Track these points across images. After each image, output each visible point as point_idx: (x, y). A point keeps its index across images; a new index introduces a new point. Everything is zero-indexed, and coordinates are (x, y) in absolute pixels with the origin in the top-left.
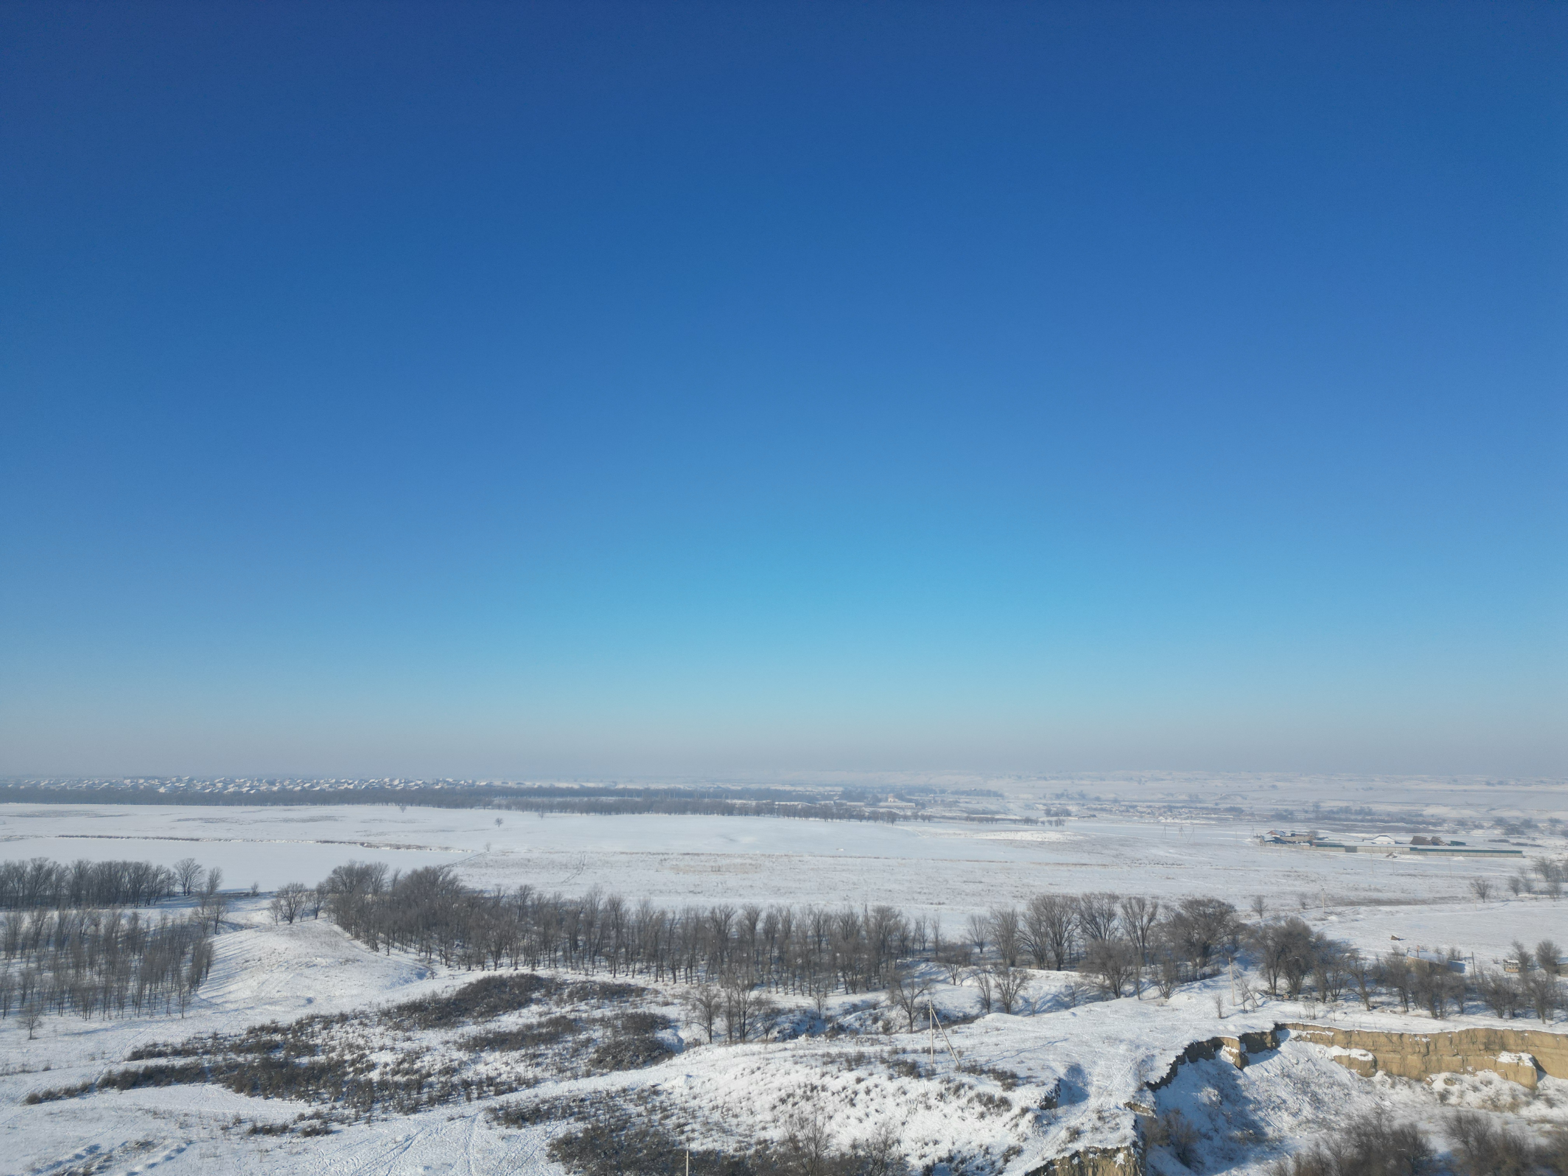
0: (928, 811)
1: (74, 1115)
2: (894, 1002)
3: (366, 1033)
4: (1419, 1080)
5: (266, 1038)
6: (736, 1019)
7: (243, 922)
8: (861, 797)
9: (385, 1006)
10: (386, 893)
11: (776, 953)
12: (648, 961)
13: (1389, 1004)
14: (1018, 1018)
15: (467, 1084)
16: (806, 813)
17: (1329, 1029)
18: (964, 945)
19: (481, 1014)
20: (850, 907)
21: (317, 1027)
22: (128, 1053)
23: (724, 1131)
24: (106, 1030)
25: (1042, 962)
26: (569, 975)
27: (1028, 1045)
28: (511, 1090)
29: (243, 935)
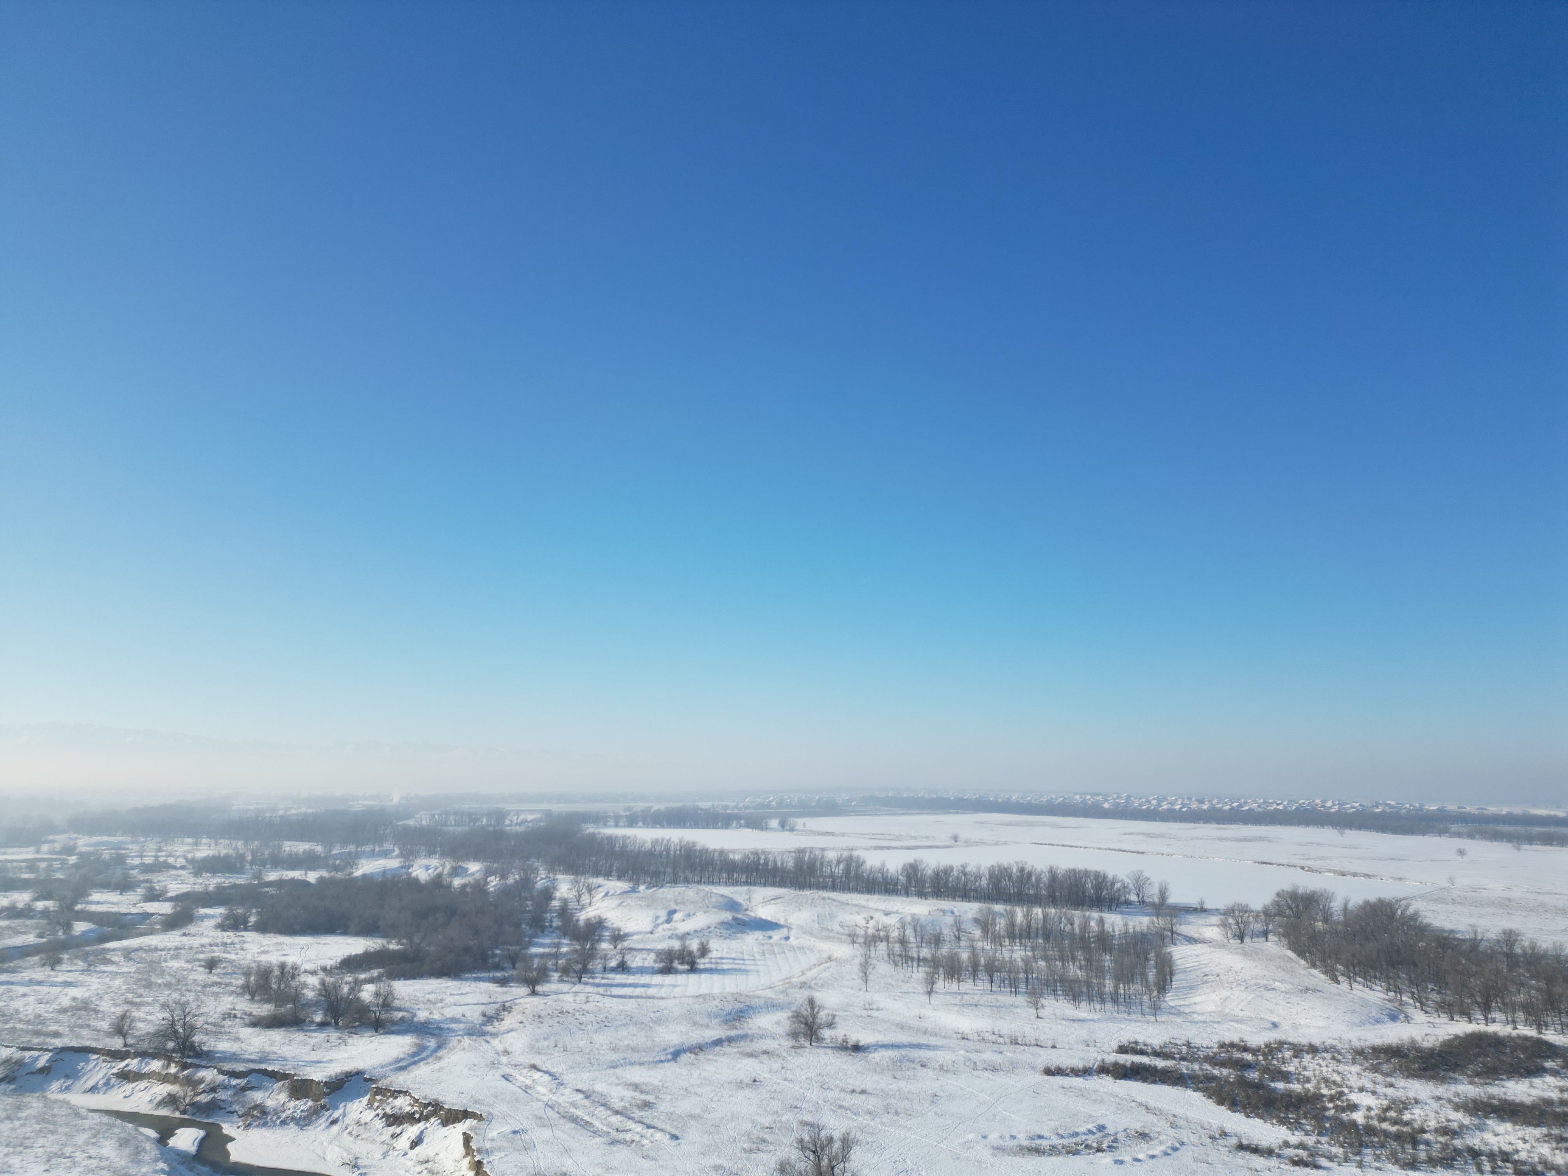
1: (1082, 1093)
3: (1341, 1068)
5: (1237, 1055)
7: (1196, 936)
9: (1357, 1044)
10: (1338, 923)
15: (1474, 1153)
19: (1478, 1074)
21: (1288, 1054)
22: (1115, 1046)
24: (1094, 1021)
29: (1198, 948)
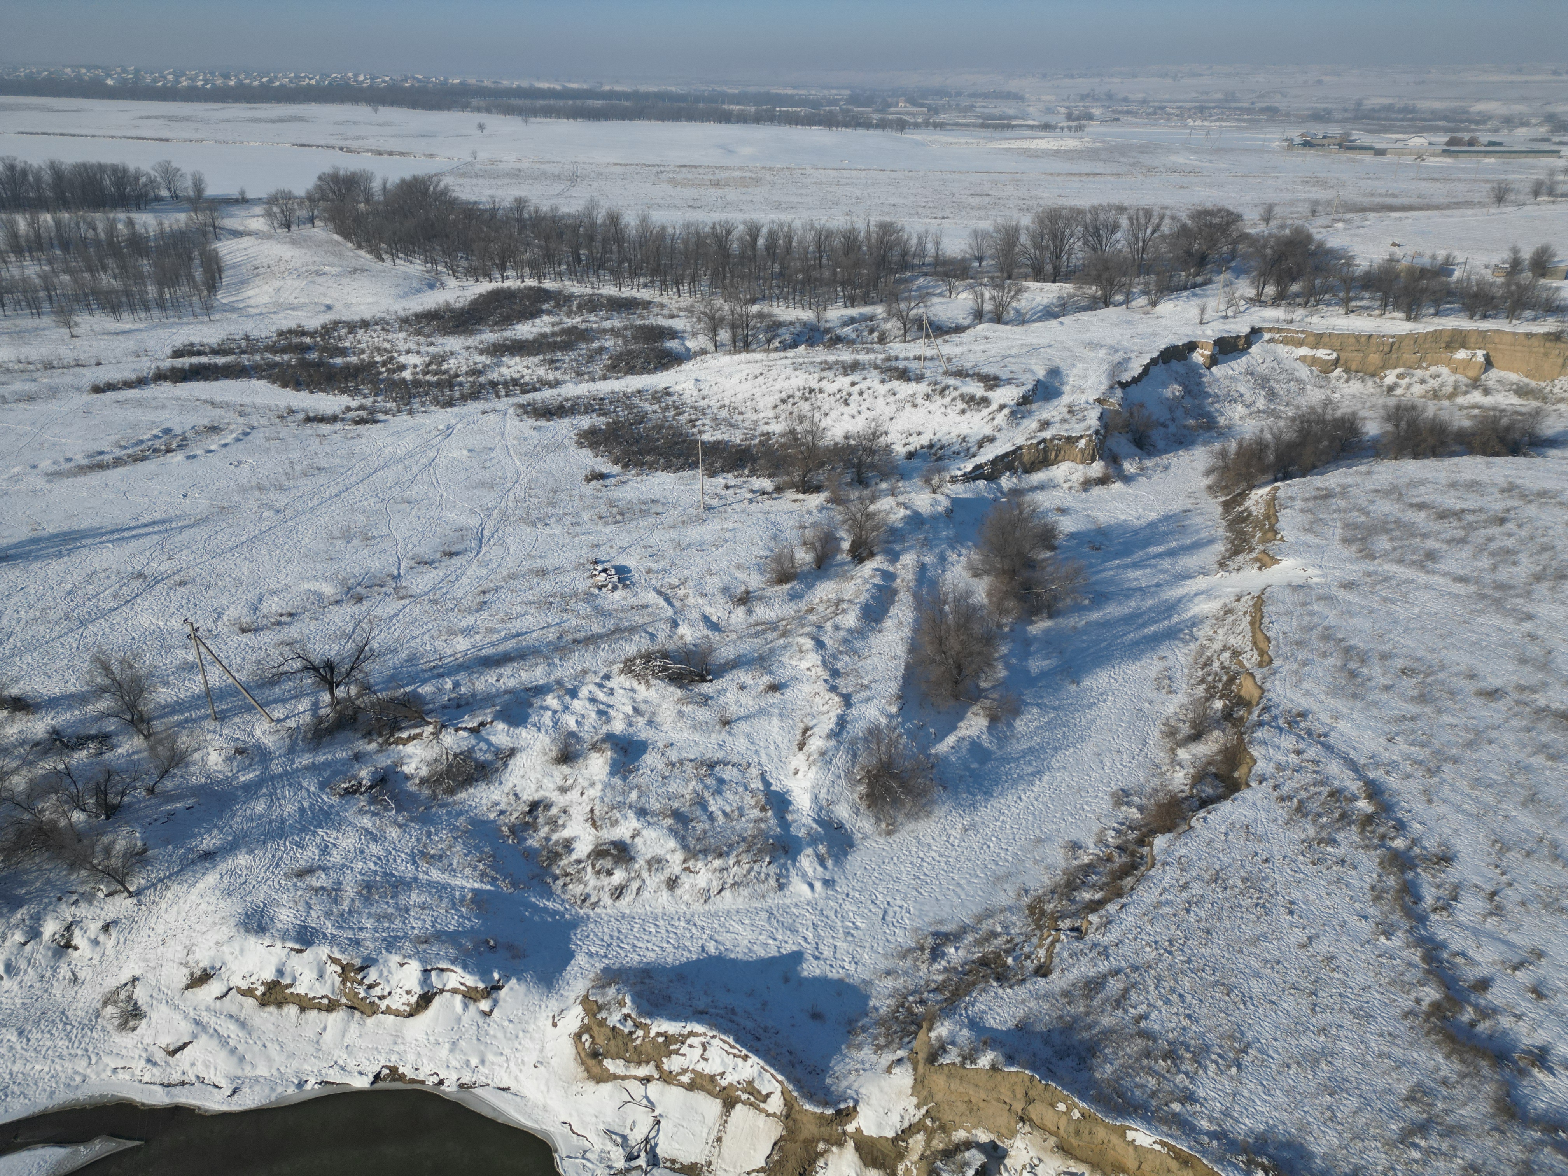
0: (941, 118)
1: (140, 403)
2: (890, 315)
3: (390, 337)
4: (1373, 375)
5: (296, 340)
6: (739, 331)
7: (241, 228)
8: (868, 102)
9: (402, 314)
10: (379, 203)
11: (777, 269)
12: (652, 276)
13: (1368, 308)
14: (1008, 327)
15: (494, 384)
16: (810, 121)
17: (1302, 332)
18: (963, 260)
19: (496, 323)
20: (853, 222)
21: (343, 332)
22: (169, 351)
23: (731, 426)
24: (141, 330)
25: (1039, 274)
26: (575, 288)
27: (1014, 351)
28: (536, 390)
29: (245, 242)
